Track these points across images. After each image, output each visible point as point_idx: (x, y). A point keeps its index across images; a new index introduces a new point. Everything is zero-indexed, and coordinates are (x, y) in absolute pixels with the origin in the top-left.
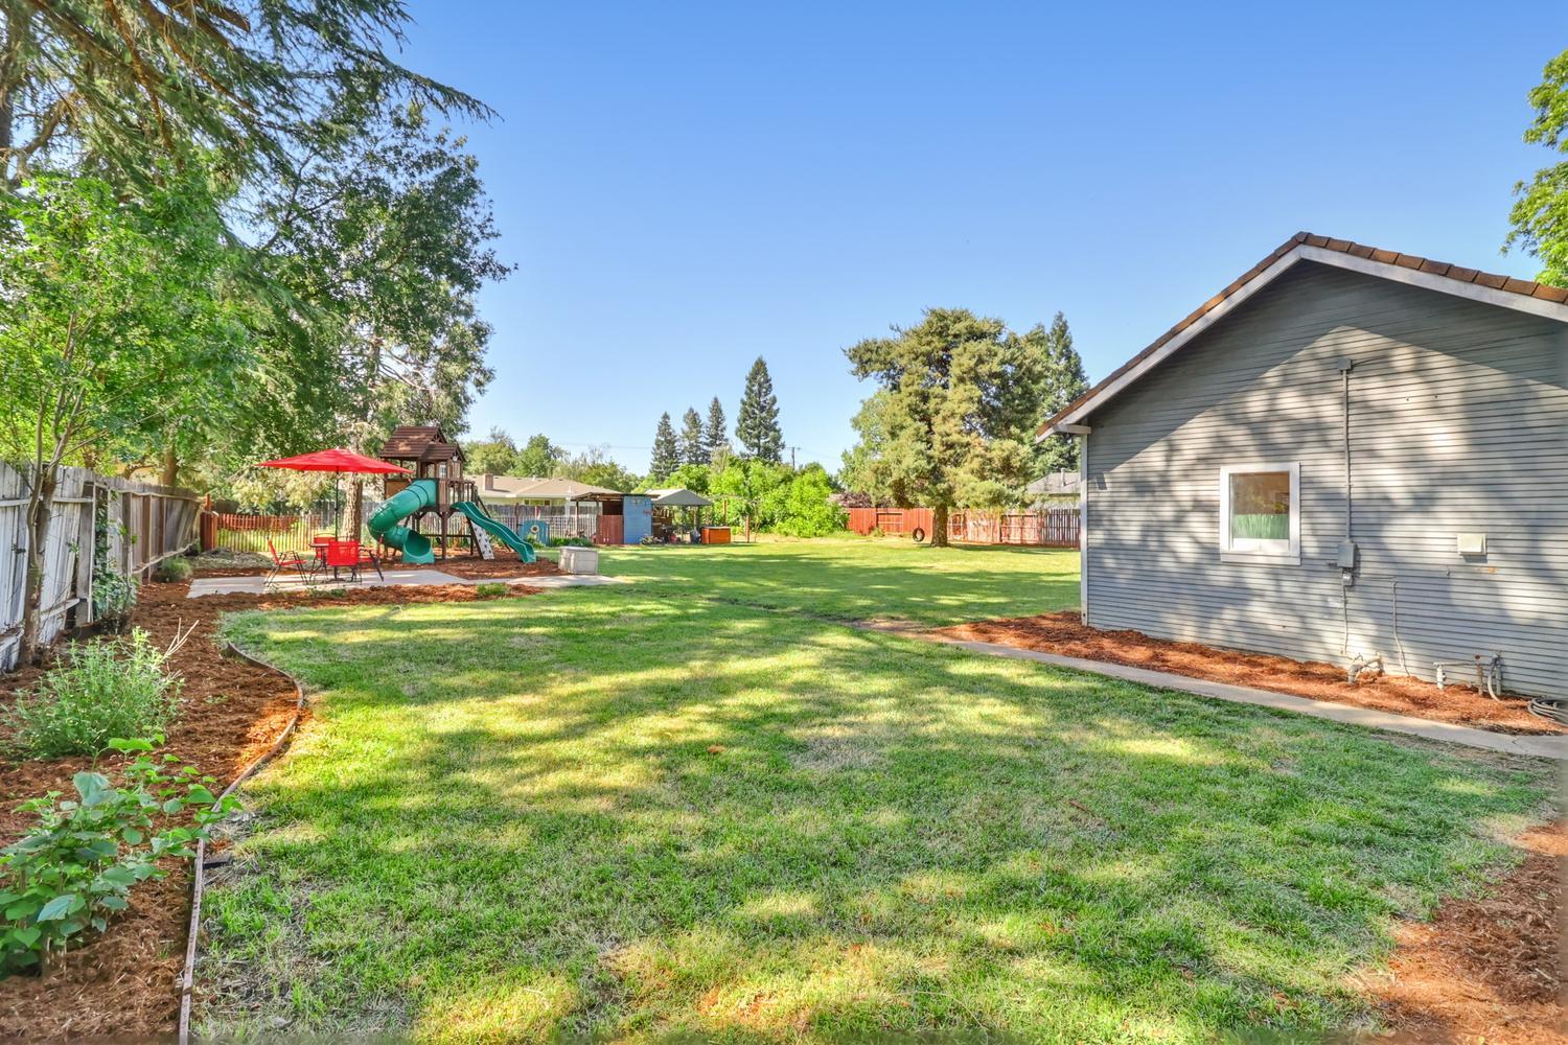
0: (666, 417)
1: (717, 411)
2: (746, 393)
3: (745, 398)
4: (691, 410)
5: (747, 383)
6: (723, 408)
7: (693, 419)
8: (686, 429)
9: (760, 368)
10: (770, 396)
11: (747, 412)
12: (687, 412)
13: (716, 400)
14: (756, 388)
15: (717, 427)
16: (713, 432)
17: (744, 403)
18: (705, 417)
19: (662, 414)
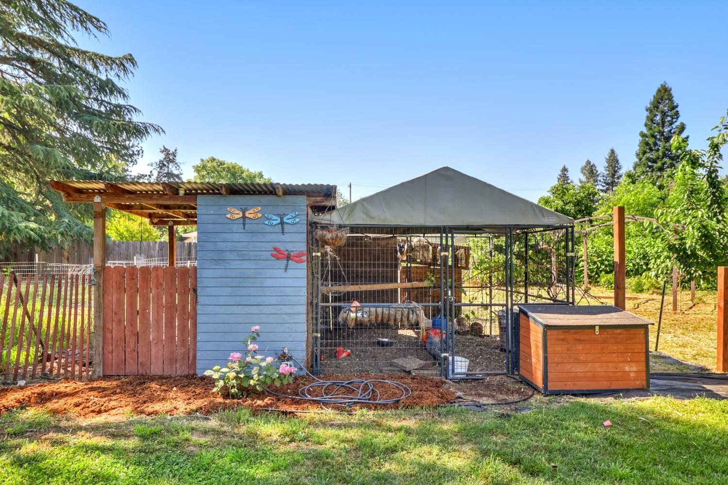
0: (565, 170)
1: (613, 162)
2: (646, 125)
3: (645, 131)
4: (588, 162)
5: (647, 114)
6: (619, 158)
7: (590, 171)
8: (584, 179)
9: (664, 94)
10: (678, 123)
11: (647, 144)
12: (584, 164)
13: (613, 152)
14: (658, 118)
15: (613, 176)
16: (609, 180)
17: (643, 135)
18: (602, 168)
19: (561, 168)
